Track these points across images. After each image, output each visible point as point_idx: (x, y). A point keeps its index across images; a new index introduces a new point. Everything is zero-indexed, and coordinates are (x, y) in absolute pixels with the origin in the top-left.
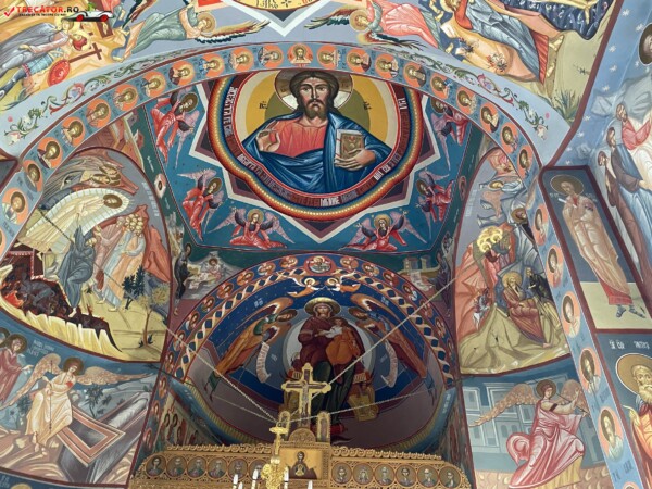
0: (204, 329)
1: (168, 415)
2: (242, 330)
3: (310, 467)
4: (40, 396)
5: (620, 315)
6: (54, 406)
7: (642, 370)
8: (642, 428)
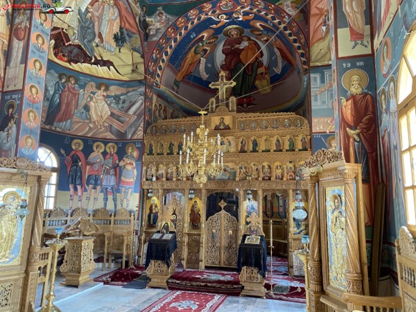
0: (164, 57)
1: (156, 105)
2: (187, 53)
3: (226, 124)
4: (92, 104)
5: (354, 47)
6: (100, 108)
7: (355, 78)
8: (345, 107)
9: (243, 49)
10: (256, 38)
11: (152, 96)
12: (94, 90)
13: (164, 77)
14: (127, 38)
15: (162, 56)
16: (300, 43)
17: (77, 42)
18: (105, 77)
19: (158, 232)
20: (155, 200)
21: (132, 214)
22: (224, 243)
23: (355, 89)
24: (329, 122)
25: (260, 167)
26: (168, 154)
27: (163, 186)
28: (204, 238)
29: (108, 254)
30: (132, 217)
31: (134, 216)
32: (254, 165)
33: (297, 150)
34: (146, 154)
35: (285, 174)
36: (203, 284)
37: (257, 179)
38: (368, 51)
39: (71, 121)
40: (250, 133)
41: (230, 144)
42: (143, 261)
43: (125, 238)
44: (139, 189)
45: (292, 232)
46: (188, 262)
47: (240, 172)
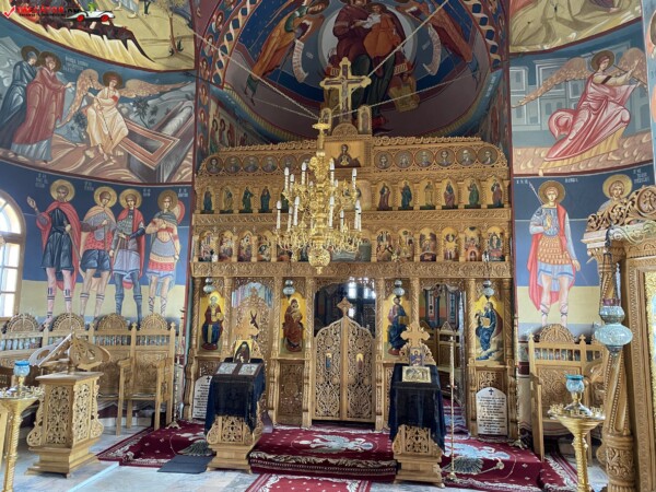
0: (232, 30)
1: (214, 120)
2: (272, 28)
3: (353, 157)
4: (91, 111)
6: (108, 121)
9: (370, 29)
11: (209, 103)
12: (96, 85)
13: (231, 63)
15: (228, 28)
16: (487, 11)
18: (117, 60)
19: (229, 360)
20: (216, 298)
21: (173, 325)
22: (348, 377)
24: (542, 155)
25: (417, 236)
26: (241, 212)
27: (233, 272)
28: (310, 369)
29: (126, 402)
30: (173, 331)
31: (177, 327)
32: (405, 233)
33: (484, 206)
34: (198, 211)
35: (463, 251)
36: (321, 460)
37: (410, 259)
39: (49, 144)
40: (399, 174)
41: (360, 195)
42: (197, 411)
43: (160, 371)
44: (184, 278)
45: (475, 356)
46: (280, 413)
47: (379, 246)
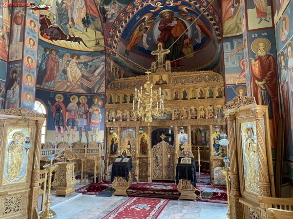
0: (118, 34)
1: (113, 68)
2: (134, 31)
3: (164, 80)
4: (68, 68)
5: (260, 22)
6: (74, 71)
7: (261, 44)
8: (254, 65)
9: (173, 27)
10: (183, 18)
11: (110, 62)
12: (69, 59)
13: (118, 48)
14: (91, 21)
15: (116, 33)
16: (215, 20)
17: (56, 25)
18: (77, 49)
19: (119, 157)
20: (115, 135)
21: (100, 145)
22: (165, 163)
23: (261, 53)
24: (237, 76)
25: (189, 109)
26: (123, 103)
27: (120, 125)
28: (150, 161)
29: (84, 173)
30: (100, 147)
31: (101, 146)
32: (185, 108)
33: (215, 97)
34: (107, 103)
35: (207, 115)
36: (152, 192)
37: (187, 118)
38: (270, 25)
39: (54, 81)
40: (181, 86)
41: (167, 95)
42: (108, 177)
43: (96, 162)
44: (103, 128)
45: (213, 155)
46: (140, 177)
47: (175, 114)
